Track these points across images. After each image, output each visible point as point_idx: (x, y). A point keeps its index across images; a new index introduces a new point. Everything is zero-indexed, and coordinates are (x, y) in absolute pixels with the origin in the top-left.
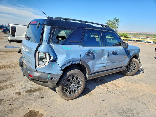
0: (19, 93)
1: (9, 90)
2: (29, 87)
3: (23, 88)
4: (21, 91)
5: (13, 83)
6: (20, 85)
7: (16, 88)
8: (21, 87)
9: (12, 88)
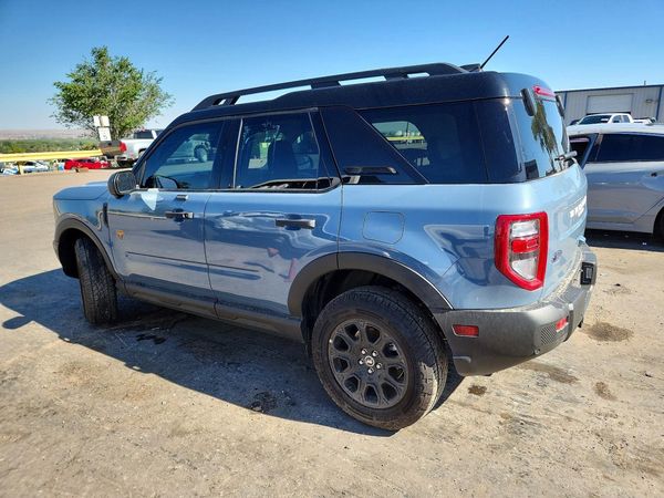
0: (601, 390)
1: (637, 431)
2: (548, 390)
3: (574, 401)
4: (590, 393)
5: (600, 464)
6: (573, 427)
7: (600, 425)
8: (578, 411)
9: (617, 431)
